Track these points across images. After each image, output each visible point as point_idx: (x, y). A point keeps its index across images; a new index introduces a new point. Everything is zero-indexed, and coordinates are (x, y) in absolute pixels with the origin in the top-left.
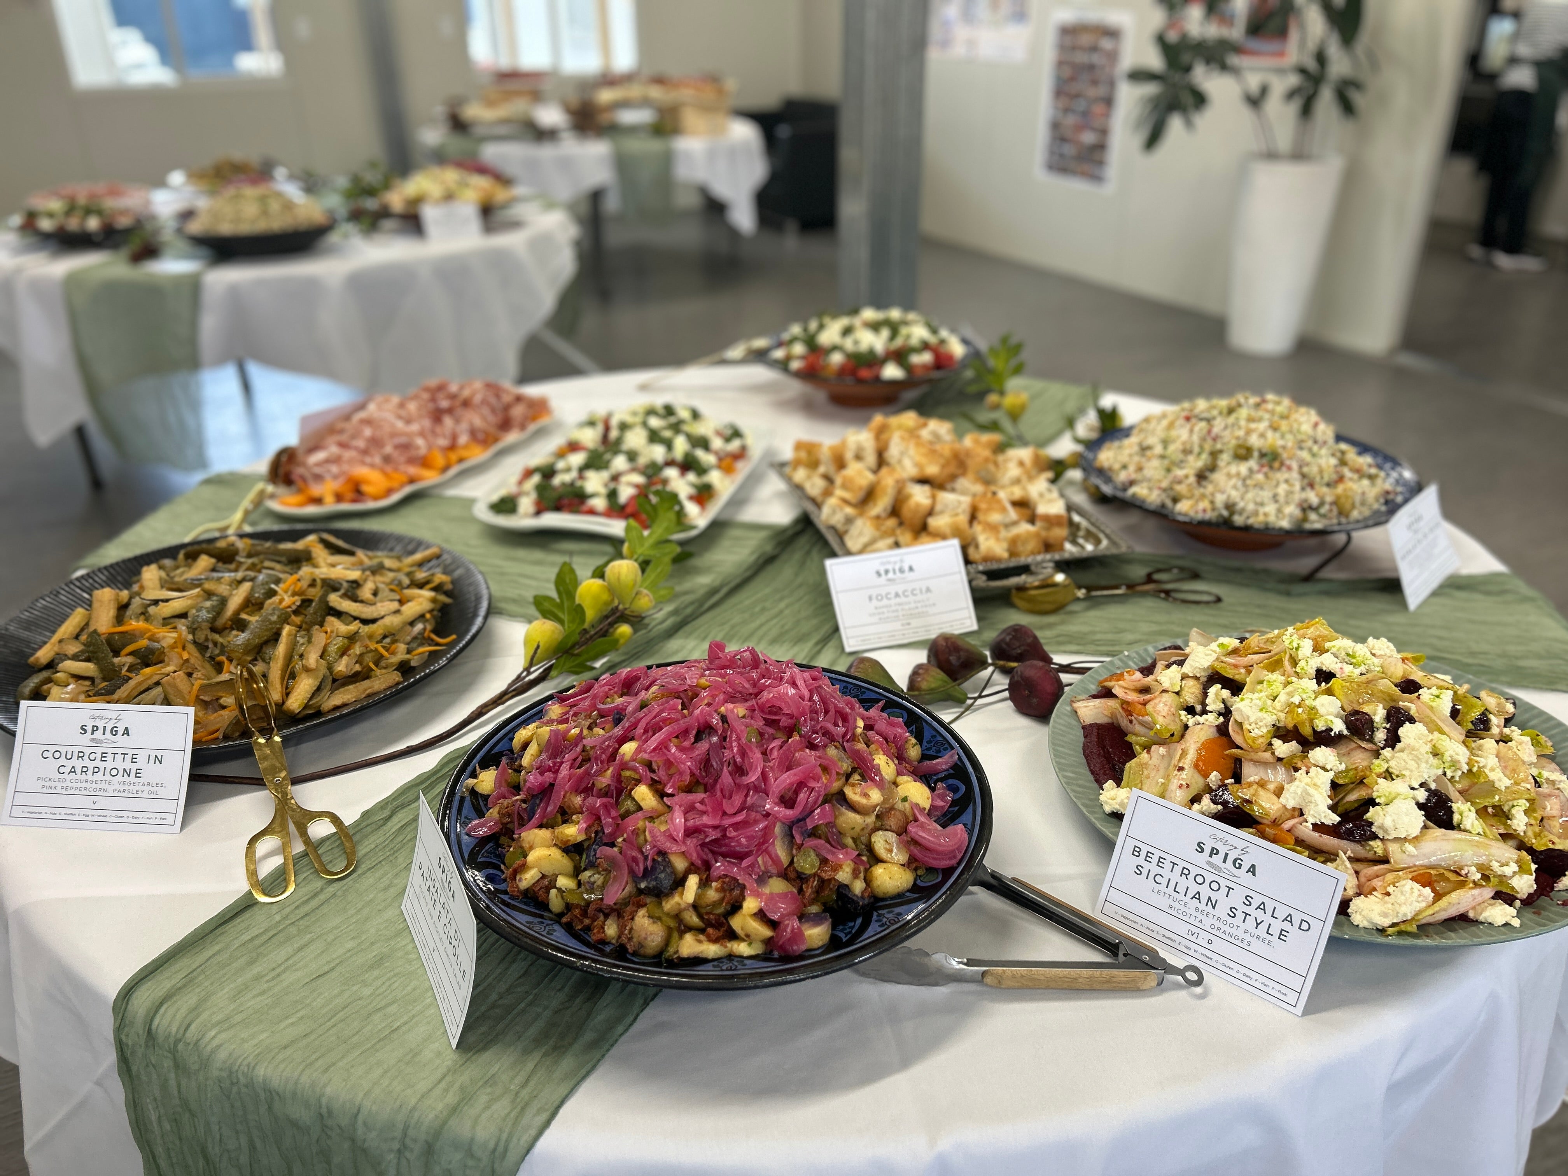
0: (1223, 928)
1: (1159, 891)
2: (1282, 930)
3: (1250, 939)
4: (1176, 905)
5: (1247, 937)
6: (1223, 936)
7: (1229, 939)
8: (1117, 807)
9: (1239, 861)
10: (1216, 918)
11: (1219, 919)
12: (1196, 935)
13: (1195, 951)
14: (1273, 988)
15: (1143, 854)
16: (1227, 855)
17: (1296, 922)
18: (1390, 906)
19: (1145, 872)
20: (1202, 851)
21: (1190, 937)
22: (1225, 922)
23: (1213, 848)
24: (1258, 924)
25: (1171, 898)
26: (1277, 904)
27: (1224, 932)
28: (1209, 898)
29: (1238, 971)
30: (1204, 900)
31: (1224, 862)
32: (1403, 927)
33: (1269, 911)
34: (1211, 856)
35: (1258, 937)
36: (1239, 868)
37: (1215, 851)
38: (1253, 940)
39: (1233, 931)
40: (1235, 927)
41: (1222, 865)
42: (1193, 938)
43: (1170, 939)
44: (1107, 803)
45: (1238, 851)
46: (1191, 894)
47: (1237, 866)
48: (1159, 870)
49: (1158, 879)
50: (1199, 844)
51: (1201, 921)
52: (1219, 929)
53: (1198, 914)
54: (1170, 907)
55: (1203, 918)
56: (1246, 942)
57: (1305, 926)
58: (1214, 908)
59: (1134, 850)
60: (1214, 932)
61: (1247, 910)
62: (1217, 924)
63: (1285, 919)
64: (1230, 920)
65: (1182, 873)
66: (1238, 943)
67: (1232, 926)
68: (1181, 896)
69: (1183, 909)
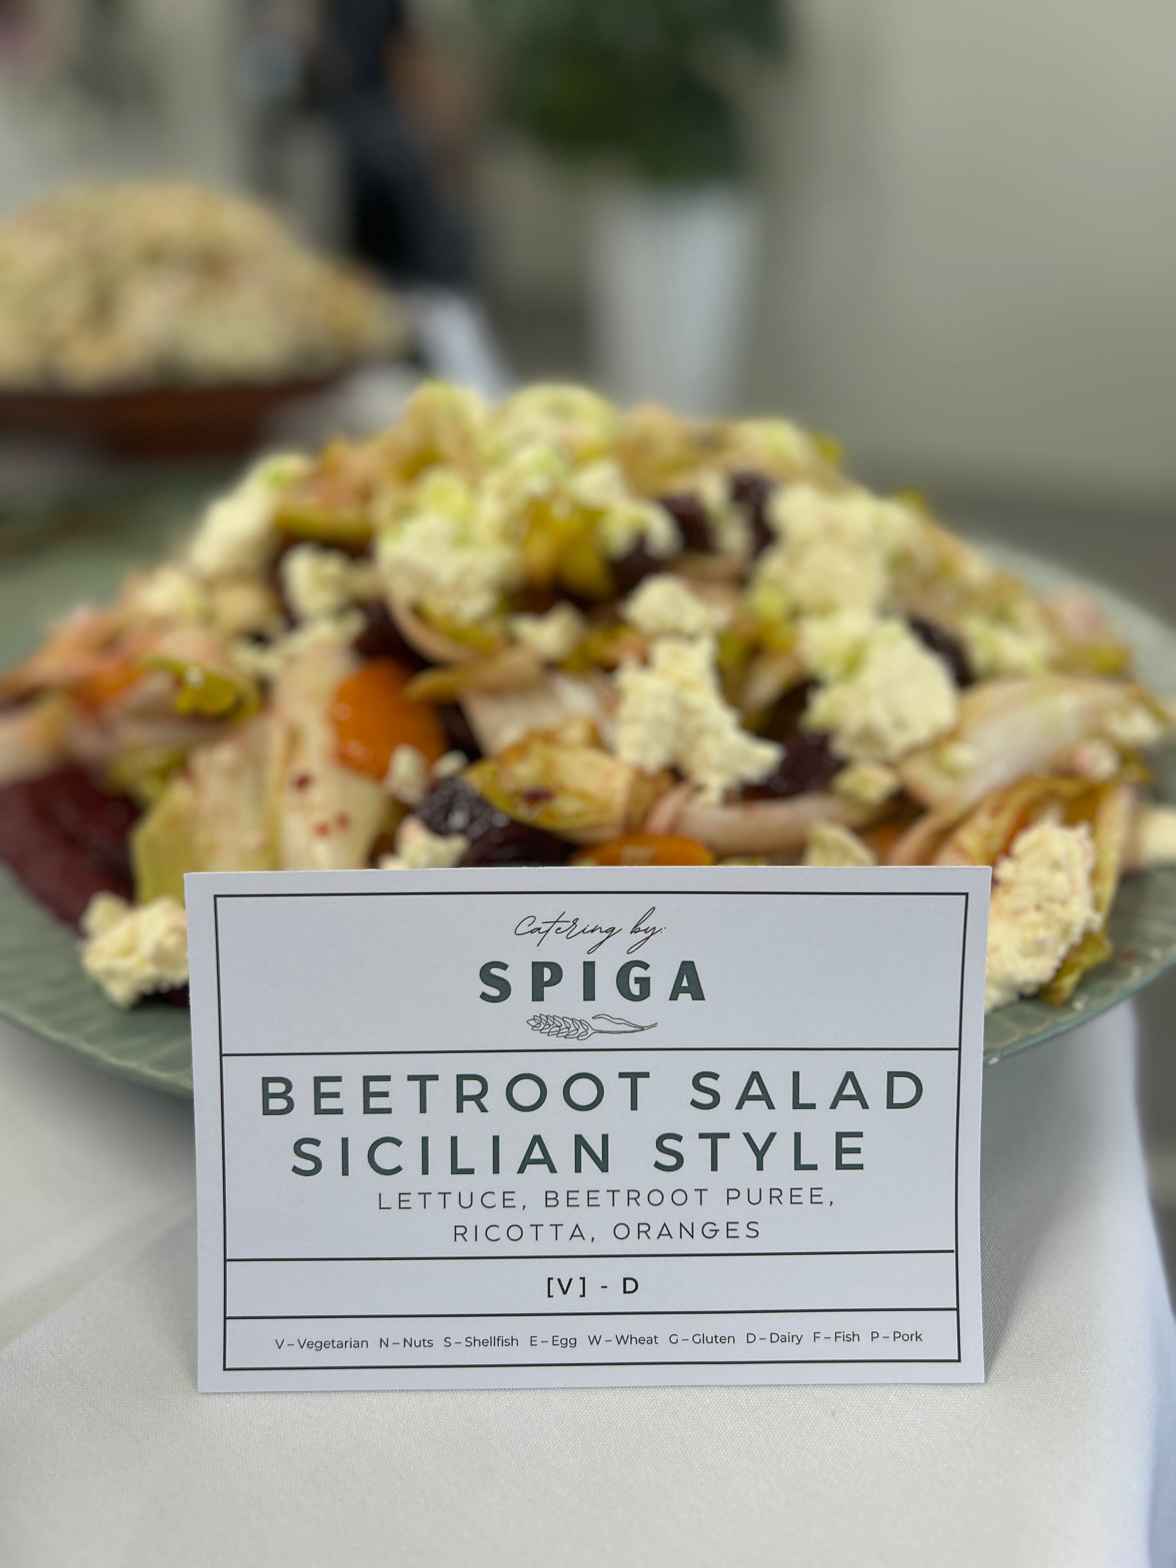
0: (655, 1217)
1: (402, 1198)
2: (840, 1136)
3: (753, 1213)
4: (478, 1217)
5: (740, 1211)
6: (665, 1245)
7: (686, 1245)
8: (149, 971)
9: (637, 972)
10: (621, 1198)
11: (633, 1197)
12: (576, 1286)
13: (595, 1340)
14: (874, 1336)
15: (303, 1095)
16: (589, 968)
17: (875, 1092)
18: (1034, 916)
19: (330, 1155)
20: (505, 989)
21: (561, 1303)
22: (656, 1195)
23: (538, 967)
24: (760, 1155)
25: (452, 1200)
26: (796, 1061)
27: (665, 1231)
28: (580, 1141)
29: (751, 1338)
30: (563, 1154)
31: (589, 994)
32: (1087, 960)
33: (781, 1093)
34: (538, 996)
35: (775, 1195)
36: (645, 993)
37: (547, 974)
38: (765, 1213)
39: (693, 1214)
40: (694, 1197)
41: (586, 1011)
42: (572, 1302)
43: (496, 1341)
44: (111, 974)
45: (624, 939)
46: (511, 1157)
47: (635, 989)
48: (380, 1126)
49: (386, 1156)
50: (485, 974)
51: (577, 1233)
52: (643, 1230)
53: (561, 1213)
54: (460, 1231)
55: (582, 1215)
56: (742, 1231)
57: (904, 1090)
58: (603, 1165)
59: (267, 1096)
60: (633, 1245)
61: (712, 1121)
62: (633, 1215)
63: (840, 1097)
64: (668, 1181)
65: (461, 1098)
66: (722, 1244)
67: (678, 1197)
68: (483, 1179)
69: (503, 1217)
